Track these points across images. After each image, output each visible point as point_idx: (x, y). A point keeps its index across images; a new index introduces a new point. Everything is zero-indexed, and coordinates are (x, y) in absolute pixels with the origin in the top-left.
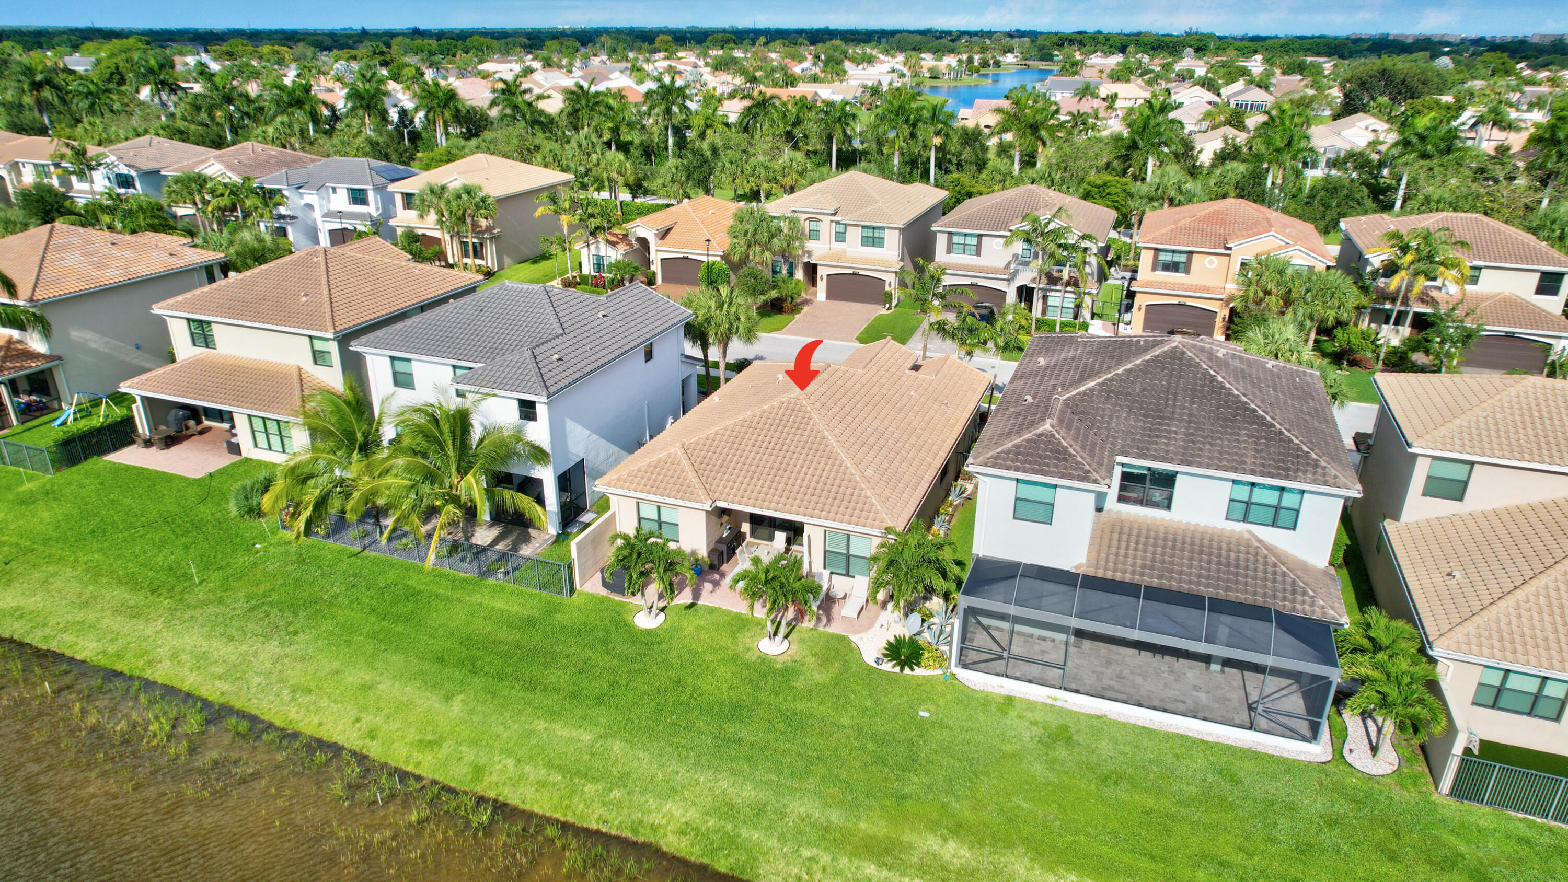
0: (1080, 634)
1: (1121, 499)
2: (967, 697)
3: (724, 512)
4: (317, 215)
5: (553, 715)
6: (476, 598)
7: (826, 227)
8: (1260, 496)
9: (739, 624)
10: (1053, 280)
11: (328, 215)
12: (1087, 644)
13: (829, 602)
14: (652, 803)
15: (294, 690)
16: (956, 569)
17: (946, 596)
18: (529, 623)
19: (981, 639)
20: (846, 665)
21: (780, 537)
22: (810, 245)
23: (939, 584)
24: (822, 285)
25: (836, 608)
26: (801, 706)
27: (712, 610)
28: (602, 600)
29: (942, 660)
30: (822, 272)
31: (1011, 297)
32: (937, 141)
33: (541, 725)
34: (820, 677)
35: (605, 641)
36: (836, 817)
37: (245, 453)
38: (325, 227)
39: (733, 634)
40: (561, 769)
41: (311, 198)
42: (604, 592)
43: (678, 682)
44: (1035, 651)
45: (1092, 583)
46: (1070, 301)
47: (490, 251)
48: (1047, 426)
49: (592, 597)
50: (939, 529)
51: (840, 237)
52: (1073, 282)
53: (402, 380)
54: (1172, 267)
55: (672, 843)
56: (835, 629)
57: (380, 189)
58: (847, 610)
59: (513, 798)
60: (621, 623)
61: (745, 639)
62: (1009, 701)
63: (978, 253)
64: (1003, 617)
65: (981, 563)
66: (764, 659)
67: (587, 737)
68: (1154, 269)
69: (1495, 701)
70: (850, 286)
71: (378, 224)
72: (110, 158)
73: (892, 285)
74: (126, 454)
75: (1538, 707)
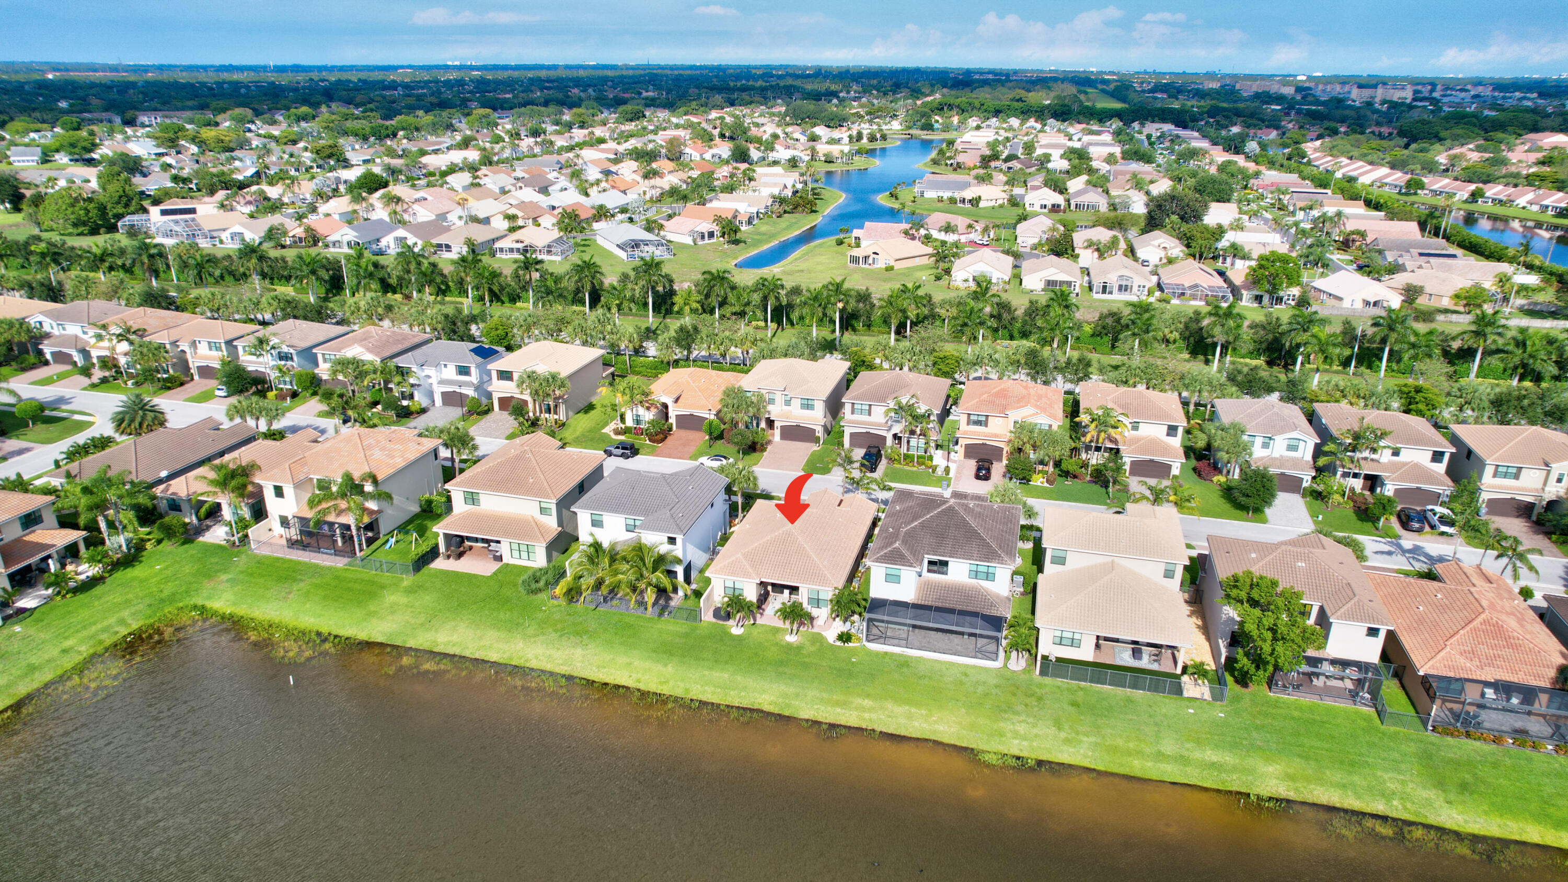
0: (914, 627)
1: (929, 571)
2: (869, 653)
3: (762, 583)
4: (434, 381)
5: (711, 669)
6: (659, 626)
7: (779, 398)
8: (981, 569)
9: (776, 630)
10: (912, 432)
11: (442, 382)
12: (917, 631)
13: (812, 619)
14: (757, 696)
15: (598, 667)
16: (863, 603)
17: (860, 615)
18: (686, 635)
19: (875, 631)
20: (822, 645)
21: (787, 592)
22: (770, 408)
23: (857, 609)
24: (777, 432)
25: (815, 622)
26: (807, 660)
27: (763, 626)
28: (714, 624)
29: (859, 640)
30: (777, 424)
31: (889, 441)
32: (840, 305)
33: (707, 673)
34: (812, 649)
35: (722, 640)
36: (825, 695)
37: (505, 560)
38: (438, 390)
39: (774, 634)
40: (719, 687)
41: (428, 371)
42: (714, 620)
43: (756, 654)
44: (897, 634)
45: (915, 606)
46: (922, 441)
47: (562, 409)
48: (897, 545)
49: (709, 623)
50: (855, 584)
51: (788, 403)
52: (923, 434)
53: (596, 523)
54: (978, 423)
55: (767, 708)
56: (815, 630)
57: (479, 367)
58: (819, 622)
59: (704, 699)
60: (726, 633)
61: (779, 636)
62: (886, 653)
63: (870, 414)
64: (883, 621)
65: (873, 600)
66: (788, 644)
67: (726, 676)
68: (968, 424)
69: (1060, 642)
70: (795, 433)
71: (477, 388)
72: (274, 341)
73: (820, 432)
74: (439, 564)
75: (1073, 643)
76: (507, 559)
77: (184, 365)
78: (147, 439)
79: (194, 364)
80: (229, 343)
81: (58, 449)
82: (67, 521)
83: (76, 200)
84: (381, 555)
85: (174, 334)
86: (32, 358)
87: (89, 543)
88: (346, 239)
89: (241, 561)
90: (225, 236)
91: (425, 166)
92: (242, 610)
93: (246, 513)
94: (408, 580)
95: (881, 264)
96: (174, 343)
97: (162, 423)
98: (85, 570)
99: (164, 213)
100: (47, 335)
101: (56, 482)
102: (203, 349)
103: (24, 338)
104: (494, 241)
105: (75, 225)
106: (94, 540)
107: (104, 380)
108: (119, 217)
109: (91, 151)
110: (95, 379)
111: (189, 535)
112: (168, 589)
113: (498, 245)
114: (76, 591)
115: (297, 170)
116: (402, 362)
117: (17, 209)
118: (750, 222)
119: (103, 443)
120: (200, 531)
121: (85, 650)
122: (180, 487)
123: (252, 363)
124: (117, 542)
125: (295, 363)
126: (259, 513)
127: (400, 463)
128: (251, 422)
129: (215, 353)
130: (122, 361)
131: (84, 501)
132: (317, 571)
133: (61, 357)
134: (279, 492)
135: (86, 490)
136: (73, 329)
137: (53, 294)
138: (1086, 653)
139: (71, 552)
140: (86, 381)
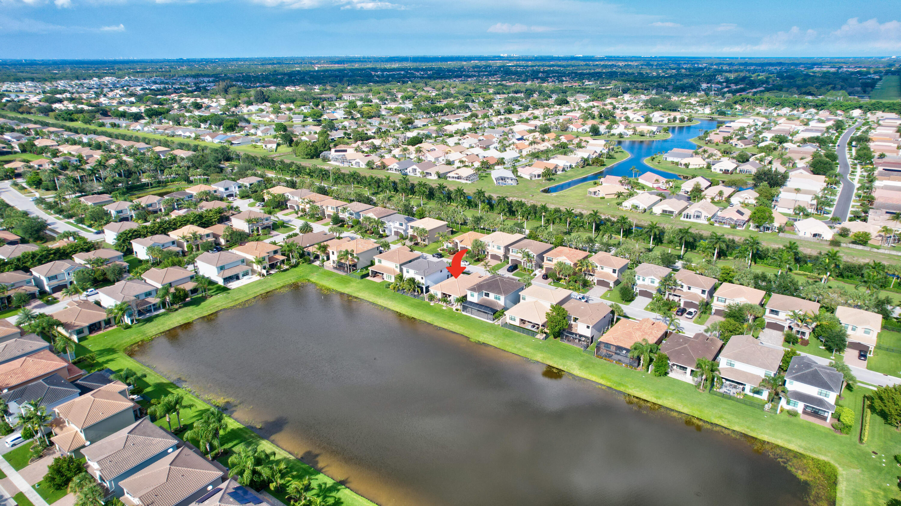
0: (475, 309)
1: (484, 295)
3: (442, 293)
4: (392, 227)
6: (414, 300)
7: (491, 245)
8: (498, 296)
11: (395, 228)
14: (427, 318)
15: (393, 306)
18: (419, 303)
19: (465, 308)
22: (488, 247)
24: (489, 256)
29: (460, 310)
30: (489, 253)
31: (522, 263)
35: (427, 305)
36: (443, 321)
38: (393, 230)
39: (441, 307)
41: (391, 223)
42: (429, 300)
43: (434, 310)
44: (470, 310)
45: (477, 304)
46: (530, 264)
47: (427, 240)
48: (475, 286)
49: (427, 301)
51: (493, 247)
53: (408, 273)
54: (550, 260)
55: (427, 321)
57: (406, 224)
58: (453, 305)
59: (414, 317)
62: (466, 315)
64: (468, 307)
65: (467, 301)
69: (511, 319)
70: (494, 257)
71: (405, 231)
72: (349, 209)
73: (502, 258)
74: (369, 278)
75: (514, 320)
76: (385, 279)
77: (323, 213)
78: (307, 234)
79: (327, 213)
80: (337, 208)
81: (285, 236)
82: (283, 255)
83: (308, 146)
84: (355, 274)
85: (322, 203)
86: (284, 207)
87: (287, 260)
88: (395, 167)
89: (321, 270)
90: (354, 162)
91: (446, 130)
92: (317, 282)
93: (325, 258)
94: (359, 280)
95: (600, 196)
96: (322, 206)
97: (312, 231)
98: (286, 267)
99: (336, 151)
100: (289, 200)
101: (283, 244)
102: (329, 208)
103: (283, 200)
104: (447, 173)
105: (307, 155)
106: (288, 259)
107: (302, 216)
108: (321, 152)
109: (320, 117)
110: (299, 215)
111: (310, 262)
112: (302, 274)
113: (449, 175)
114: (282, 271)
115: (394, 129)
116: (383, 220)
117: (291, 146)
118: (563, 170)
119: (296, 235)
120: (313, 261)
121: (282, 284)
122: (311, 249)
123: (341, 215)
124: (293, 261)
125: (354, 216)
126: (328, 259)
127: (365, 249)
128: (335, 234)
129: (332, 211)
130: (307, 210)
131: (287, 249)
132: (338, 275)
133: (292, 207)
134: (333, 253)
135: (288, 246)
136: (296, 198)
137: (293, 185)
138: (517, 323)
139: (283, 262)
140: (297, 216)
